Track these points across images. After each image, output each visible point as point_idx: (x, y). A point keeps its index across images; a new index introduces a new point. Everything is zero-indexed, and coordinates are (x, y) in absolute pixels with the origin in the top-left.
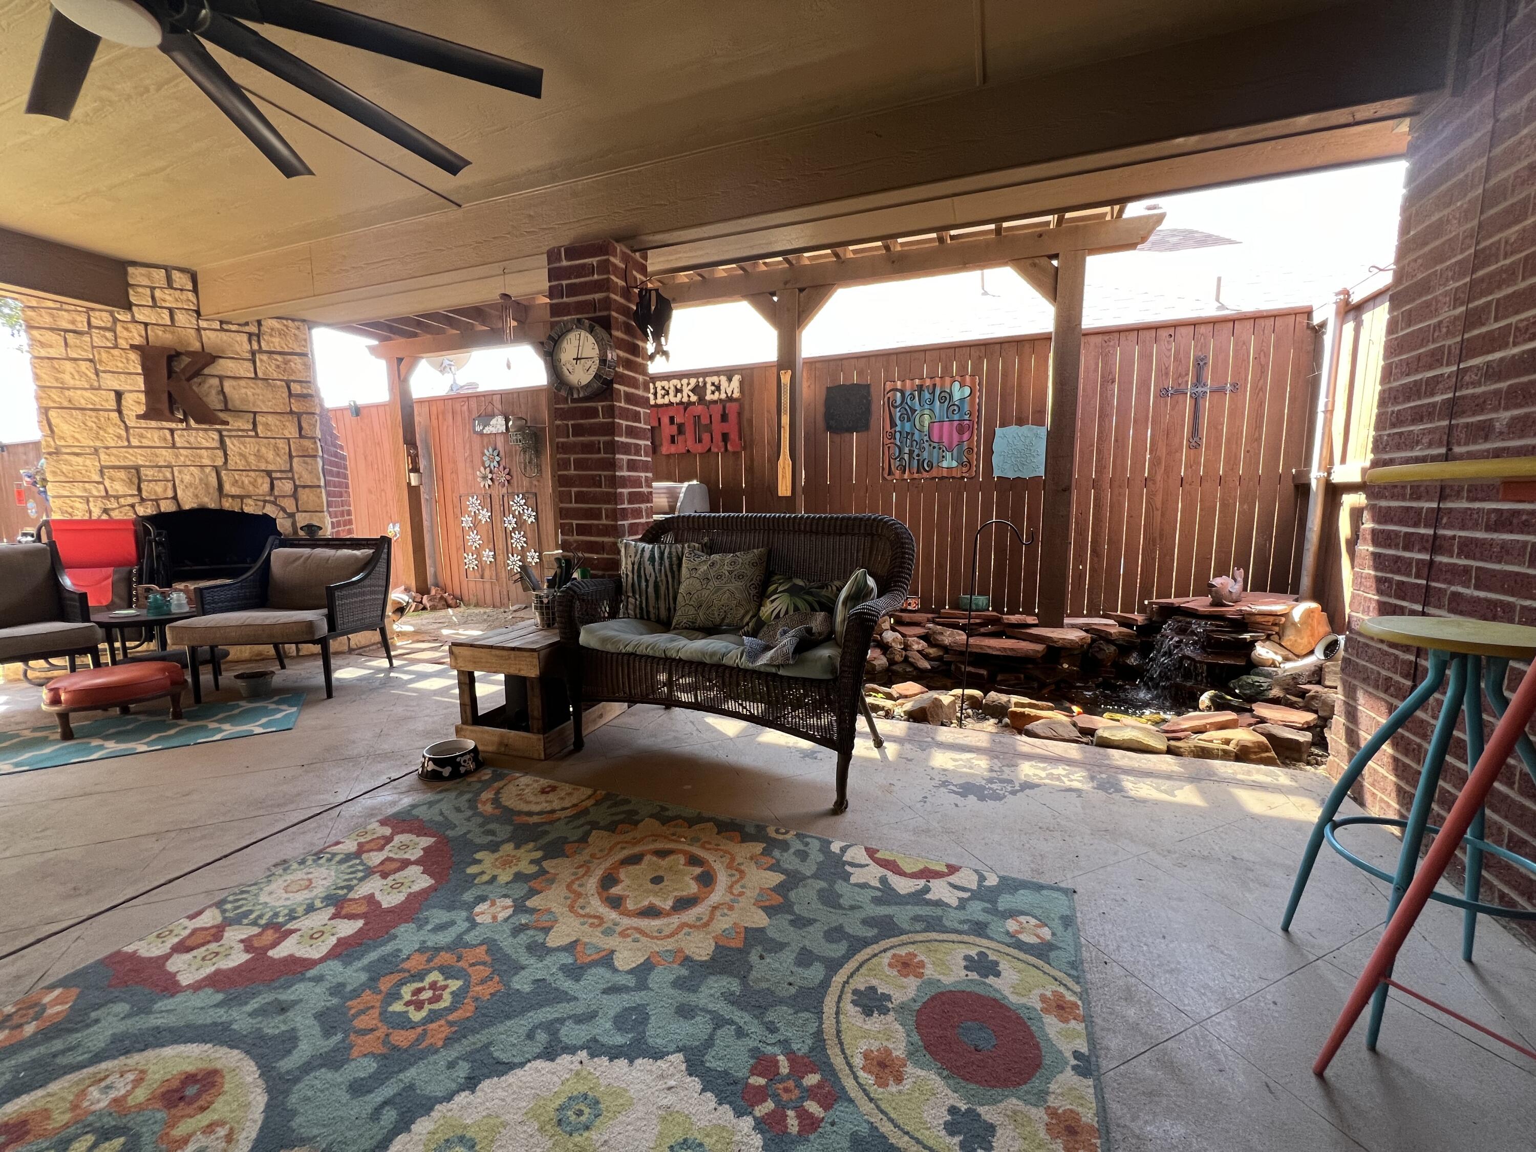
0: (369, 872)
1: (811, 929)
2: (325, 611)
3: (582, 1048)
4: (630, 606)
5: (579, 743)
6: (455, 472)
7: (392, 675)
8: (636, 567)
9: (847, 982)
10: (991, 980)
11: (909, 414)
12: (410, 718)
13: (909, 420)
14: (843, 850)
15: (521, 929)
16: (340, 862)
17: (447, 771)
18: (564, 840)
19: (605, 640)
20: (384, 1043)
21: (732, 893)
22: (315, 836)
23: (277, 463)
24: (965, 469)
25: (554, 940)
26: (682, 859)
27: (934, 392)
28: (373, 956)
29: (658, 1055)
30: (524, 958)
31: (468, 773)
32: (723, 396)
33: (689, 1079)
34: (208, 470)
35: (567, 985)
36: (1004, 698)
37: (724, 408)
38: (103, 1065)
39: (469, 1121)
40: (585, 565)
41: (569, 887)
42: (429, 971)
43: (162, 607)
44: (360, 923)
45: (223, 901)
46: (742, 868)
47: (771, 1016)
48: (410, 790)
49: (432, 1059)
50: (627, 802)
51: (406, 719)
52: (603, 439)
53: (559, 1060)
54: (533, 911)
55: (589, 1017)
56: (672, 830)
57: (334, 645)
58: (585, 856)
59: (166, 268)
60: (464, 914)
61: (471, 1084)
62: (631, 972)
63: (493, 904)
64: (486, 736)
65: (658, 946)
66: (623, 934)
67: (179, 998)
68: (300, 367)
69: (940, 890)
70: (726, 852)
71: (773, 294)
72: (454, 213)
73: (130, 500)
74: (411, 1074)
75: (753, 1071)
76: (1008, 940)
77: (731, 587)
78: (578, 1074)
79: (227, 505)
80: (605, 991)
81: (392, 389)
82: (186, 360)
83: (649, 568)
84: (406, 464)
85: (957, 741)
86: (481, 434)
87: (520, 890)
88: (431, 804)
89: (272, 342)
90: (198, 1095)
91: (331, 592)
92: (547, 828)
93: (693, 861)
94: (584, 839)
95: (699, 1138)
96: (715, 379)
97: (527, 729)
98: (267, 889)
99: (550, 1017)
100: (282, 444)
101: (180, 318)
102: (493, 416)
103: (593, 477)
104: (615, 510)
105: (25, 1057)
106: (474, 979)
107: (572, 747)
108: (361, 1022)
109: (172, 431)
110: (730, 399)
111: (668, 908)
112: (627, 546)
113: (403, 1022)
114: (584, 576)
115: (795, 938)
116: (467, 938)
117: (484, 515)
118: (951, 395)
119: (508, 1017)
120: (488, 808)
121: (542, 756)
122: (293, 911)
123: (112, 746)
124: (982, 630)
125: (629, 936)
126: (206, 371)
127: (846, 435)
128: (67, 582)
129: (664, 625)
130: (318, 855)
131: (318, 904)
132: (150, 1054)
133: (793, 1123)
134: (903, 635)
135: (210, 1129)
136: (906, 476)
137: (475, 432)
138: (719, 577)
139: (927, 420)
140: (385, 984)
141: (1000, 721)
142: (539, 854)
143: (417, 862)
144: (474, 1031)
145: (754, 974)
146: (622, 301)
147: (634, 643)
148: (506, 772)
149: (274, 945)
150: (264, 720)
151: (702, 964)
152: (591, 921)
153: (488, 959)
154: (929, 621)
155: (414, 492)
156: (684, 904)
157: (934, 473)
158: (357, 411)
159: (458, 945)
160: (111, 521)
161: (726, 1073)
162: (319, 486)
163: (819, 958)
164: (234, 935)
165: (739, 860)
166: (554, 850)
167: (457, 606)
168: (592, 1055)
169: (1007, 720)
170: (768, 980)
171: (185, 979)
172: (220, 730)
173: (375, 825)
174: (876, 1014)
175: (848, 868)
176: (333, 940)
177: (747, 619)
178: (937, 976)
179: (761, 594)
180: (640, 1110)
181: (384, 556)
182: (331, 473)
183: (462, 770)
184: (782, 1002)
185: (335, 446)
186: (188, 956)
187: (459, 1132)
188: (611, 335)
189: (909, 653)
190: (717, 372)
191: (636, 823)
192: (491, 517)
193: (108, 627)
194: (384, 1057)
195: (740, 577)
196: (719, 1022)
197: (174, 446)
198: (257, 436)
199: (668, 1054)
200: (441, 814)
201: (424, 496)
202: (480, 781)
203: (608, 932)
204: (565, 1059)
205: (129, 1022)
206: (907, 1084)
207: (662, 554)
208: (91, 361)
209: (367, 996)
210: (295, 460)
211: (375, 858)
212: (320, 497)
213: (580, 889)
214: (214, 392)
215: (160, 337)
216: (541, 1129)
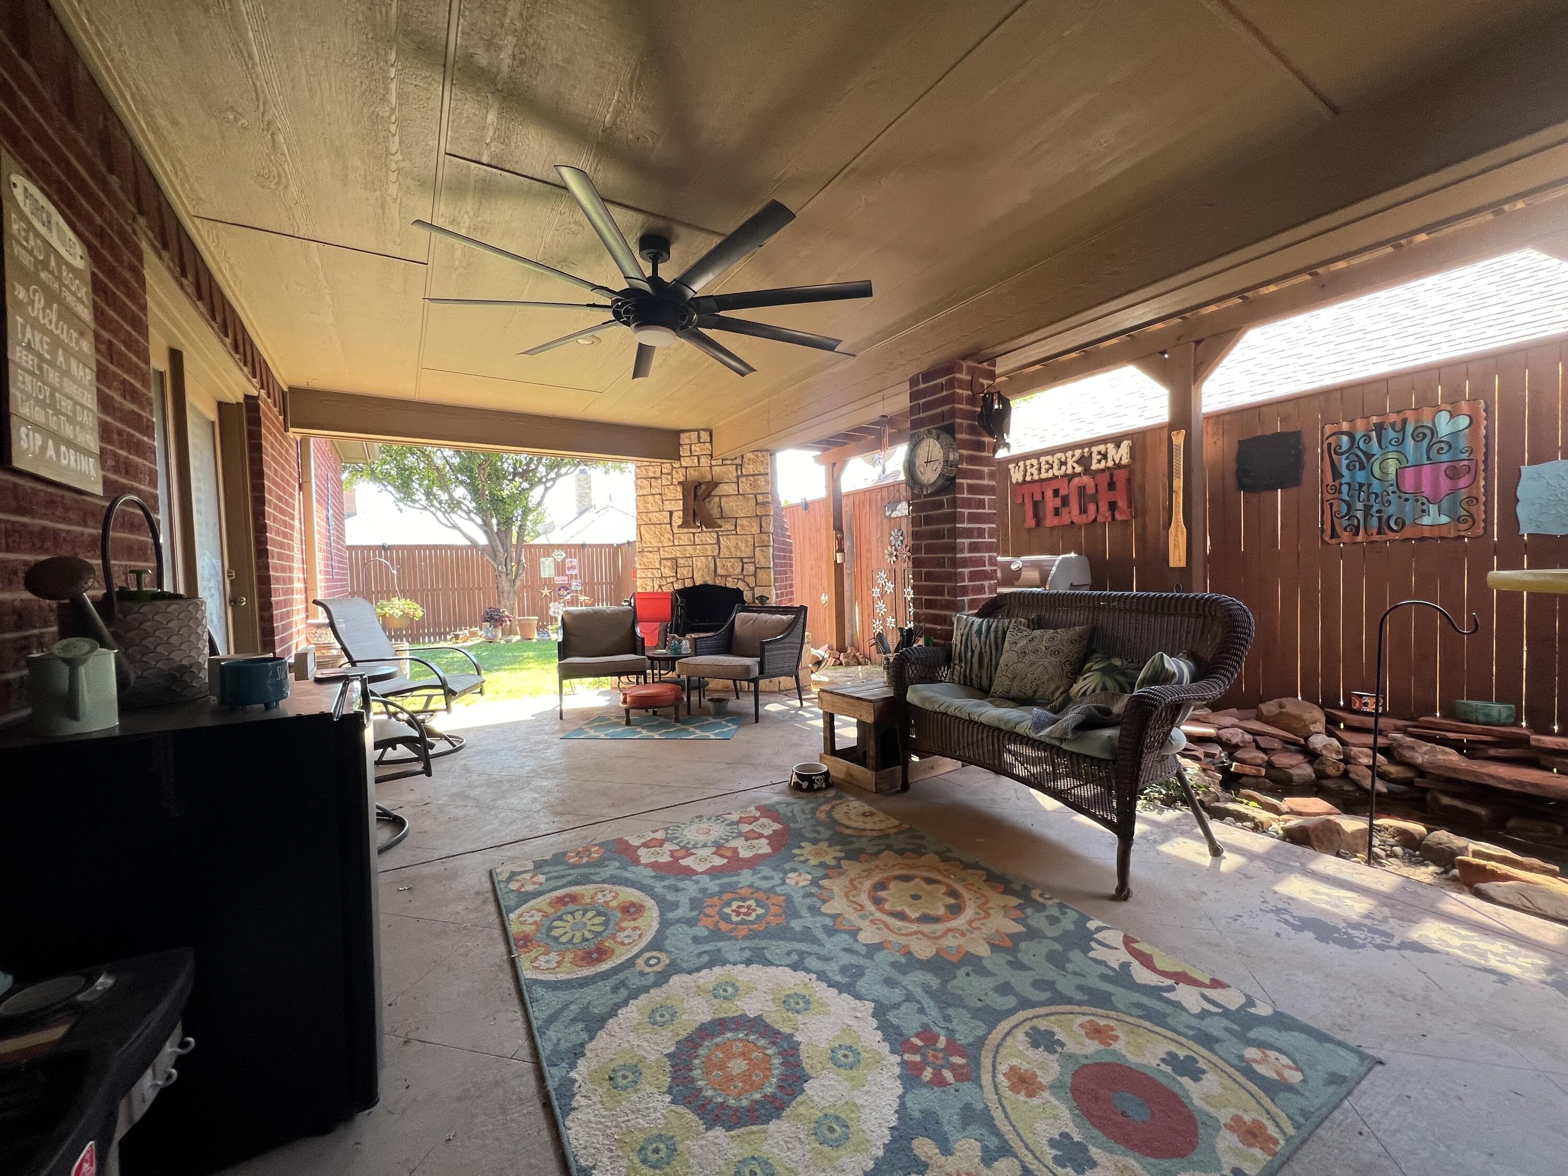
0: (740, 835)
1: (1023, 973)
2: (759, 659)
3: (814, 973)
4: (956, 673)
5: (905, 787)
6: (869, 551)
7: (800, 712)
8: (964, 638)
9: (1030, 1019)
10: (1186, 1081)
11: (1363, 461)
12: (800, 745)
13: (1362, 468)
14: (1099, 929)
15: (811, 895)
16: (728, 825)
17: (805, 785)
18: (862, 851)
19: (924, 699)
20: (716, 925)
21: (970, 925)
22: (719, 806)
23: (746, 551)
24: (1463, 526)
25: (826, 909)
26: (943, 889)
27: (1403, 429)
28: (725, 880)
29: (859, 997)
30: (804, 913)
31: (820, 789)
32: (1110, 464)
33: (871, 1018)
34: (710, 558)
35: (821, 935)
36: (1459, 842)
37: (1112, 476)
38: (605, 885)
39: (740, 979)
40: (928, 634)
41: (851, 881)
42: (750, 899)
43: (677, 649)
44: (725, 861)
45: (668, 828)
46: (990, 911)
47: (951, 1011)
48: (781, 793)
49: (734, 942)
50: (922, 837)
51: (796, 745)
52: (947, 526)
53: (798, 972)
54: (821, 887)
55: (826, 959)
56: (947, 867)
57: (763, 683)
58: (872, 865)
59: (697, 430)
60: (781, 875)
61: (748, 962)
62: (867, 945)
63: (800, 875)
64: (838, 766)
65: (893, 938)
66: (872, 921)
67: (639, 868)
68: (763, 483)
69: (1187, 996)
70: (984, 896)
71: (1163, 353)
72: (851, 361)
73: (672, 579)
74: (720, 944)
75: (917, 1035)
76: (1236, 1062)
77: (1046, 662)
78: (805, 984)
79: (719, 582)
80: (845, 950)
81: (827, 487)
82: (703, 487)
83: (976, 640)
84: (834, 546)
85: (1340, 875)
86: (890, 518)
87: (820, 872)
88: (788, 804)
89: (749, 469)
90: (635, 912)
91: (763, 645)
92: (854, 839)
93: (953, 893)
94: (876, 854)
95: (860, 1050)
96: (1102, 448)
97: (865, 765)
98: (689, 829)
99: (804, 949)
100: (750, 539)
101: (703, 460)
102: (900, 502)
103: (938, 559)
104: (954, 588)
105: (582, 871)
106: (771, 912)
107: (899, 788)
108: (708, 911)
109: (694, 534)
110: (1118, 466)
111: (913, 917)
112: (959, 619)
113: (727, 918)
114: (927, 643)
115: (1006, 974)
116: (777, 889)
117: (890, 587)
118: (1433, 431)
119: (781, 939)
120: (822, 816)
121: (874, 790)
122: (696, 843)
123: (645, 733)
124: (1492, 752)
125: (875, 924)
126: (713, 493)
127: (1266, 495)
128: (638, 630)
129: (983, 692)
130: (718, 817)
131: (709, 844)
132: (622, 888)
133: (928, 1074)
134: (1343, 743)
135: (635, 929)
136: (1360, 538)
137: (886, 517)
138: (1035, 652)
139: (1392, 466)
140: (726, 897)
141: (1446, 872)
142: (842, 855)
143: (766, 837)
144: (760, 938)
145: (954, 983)
146: (968, 407)
147: (946, 704)
148: (844, 794)
149: (683, 858)
150: (717, 731)
151: (918, 961)
152: (855, 906)
153: (783, 905)
154: (1397, 729)
155: (839, 568)
156: (927, 919)
157: (1407, 533)
158: (806, 506)
159: (771, 891)
160: (662, 593)
161: (898, 1027)
162: (769, 568)
163: (1016, 994)
164: (668, 846)
165: (991, 905)
166: (854, 855)
167: (866, 664)
168: (818, 979)
169: (1456, 872)
170: (963, 991)
171: (643, 860)
172: (694, 733)
173: (752, 808)
174: (1041, 1049)
175: (1093, 944)
176: (709, 865)
177: (1057, 694)
178: (1124, 1052)
179: (1077, 671)
180: (832, 1019)
181: (801, 620)
182: (779, 557)
183: (816, 786)
184: (965, 1007)
185: (784, 536)
186: (647, 850)
187: (734, 981)
188: (954, 439)
189: (1350, 767)
190: (1104, 441)
191: (922, 854)
192: (895, 589)
193: (652, 659)
194: (712, 931)
195: (1055, 653)
196: (909, 997)
197: (694, 544)
198: (737, 534)
199: (865, 999)
200: (792, 812)
201: (846, 571)
202: (825, 797)
203: (863, 917)
204: (802, 974)
205: (618, 871)
206: (1036, 1101)
207: (989, 627)
208: (660, 494)
209: (715, 899)
210: (757, 549)
211: (745, 828)
212: (769, 576)
213: (858, 885)
214: (716, 506)
215: (693, 474)
216: (773, 1000)
